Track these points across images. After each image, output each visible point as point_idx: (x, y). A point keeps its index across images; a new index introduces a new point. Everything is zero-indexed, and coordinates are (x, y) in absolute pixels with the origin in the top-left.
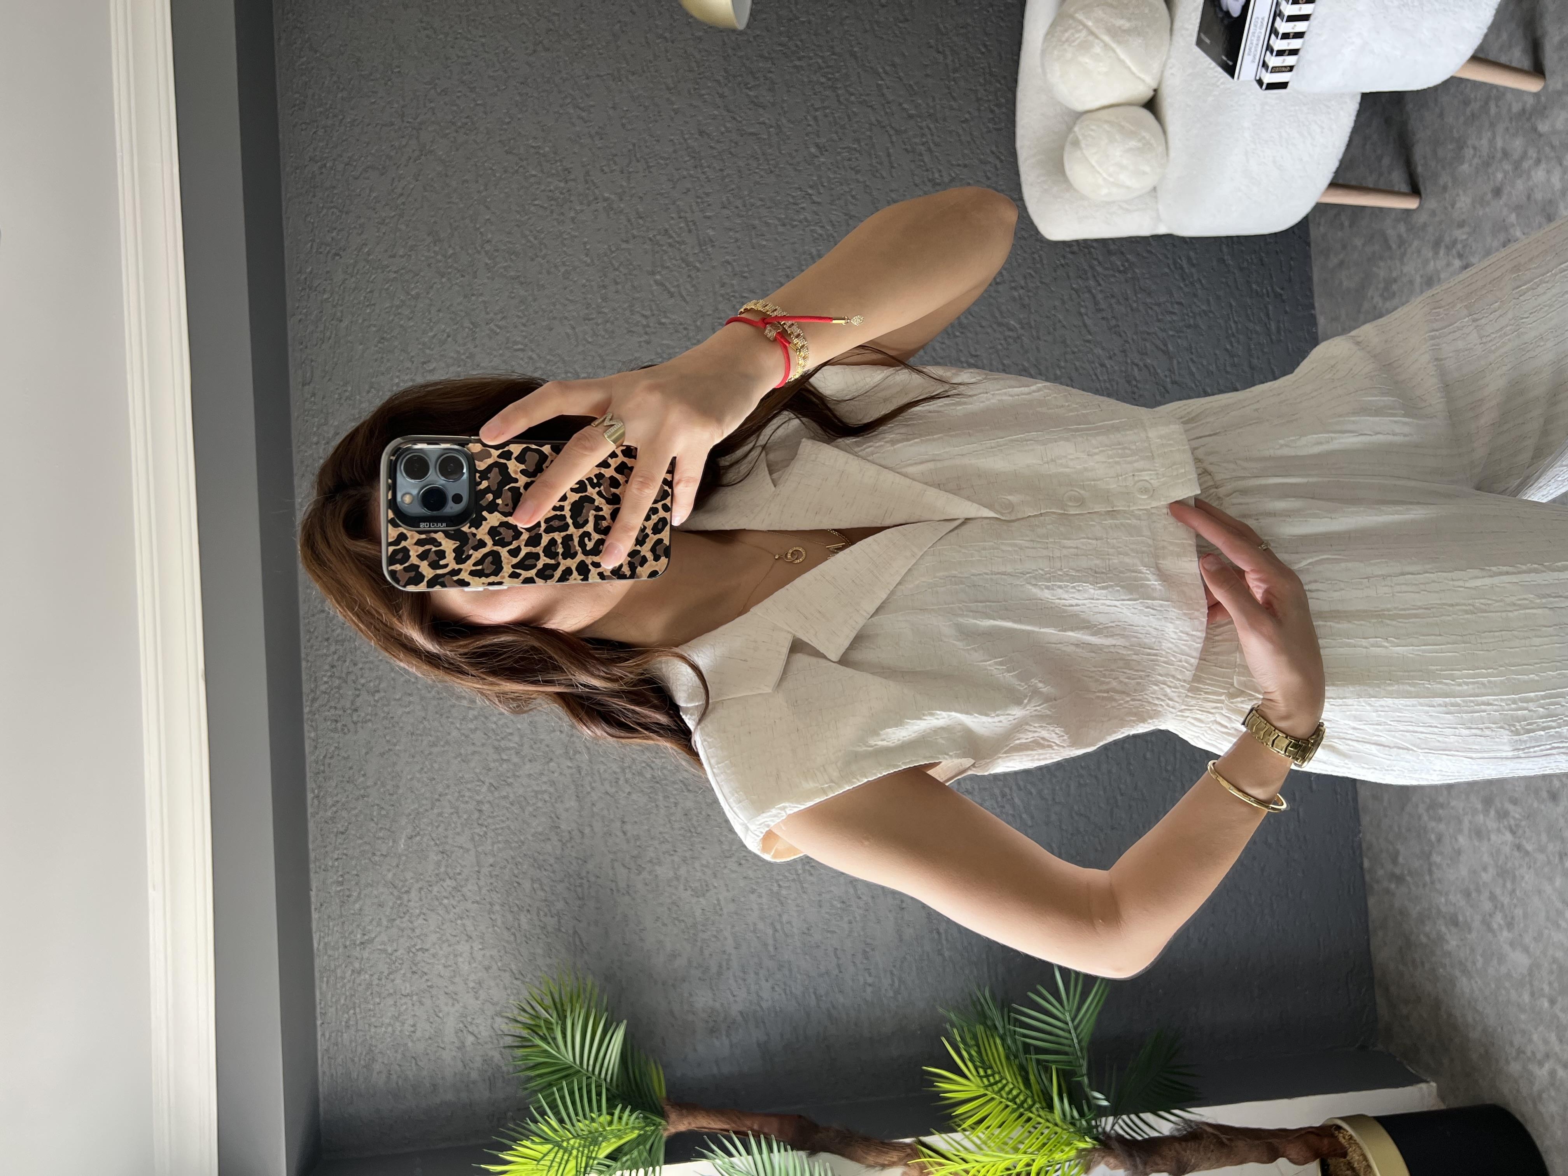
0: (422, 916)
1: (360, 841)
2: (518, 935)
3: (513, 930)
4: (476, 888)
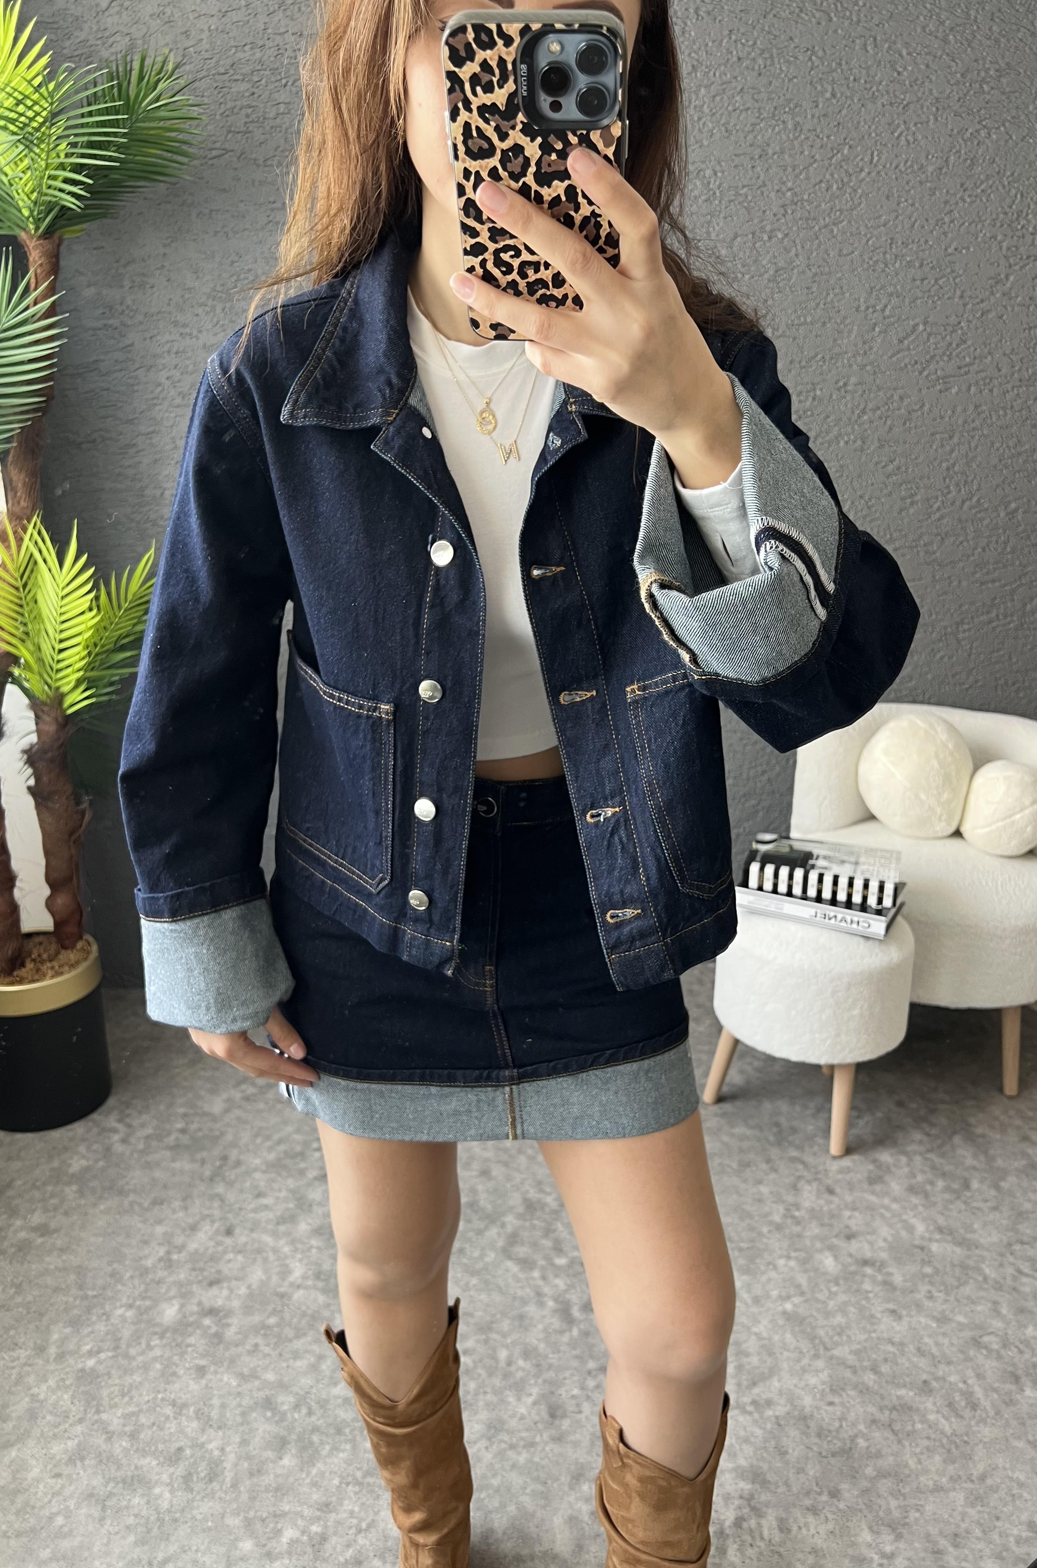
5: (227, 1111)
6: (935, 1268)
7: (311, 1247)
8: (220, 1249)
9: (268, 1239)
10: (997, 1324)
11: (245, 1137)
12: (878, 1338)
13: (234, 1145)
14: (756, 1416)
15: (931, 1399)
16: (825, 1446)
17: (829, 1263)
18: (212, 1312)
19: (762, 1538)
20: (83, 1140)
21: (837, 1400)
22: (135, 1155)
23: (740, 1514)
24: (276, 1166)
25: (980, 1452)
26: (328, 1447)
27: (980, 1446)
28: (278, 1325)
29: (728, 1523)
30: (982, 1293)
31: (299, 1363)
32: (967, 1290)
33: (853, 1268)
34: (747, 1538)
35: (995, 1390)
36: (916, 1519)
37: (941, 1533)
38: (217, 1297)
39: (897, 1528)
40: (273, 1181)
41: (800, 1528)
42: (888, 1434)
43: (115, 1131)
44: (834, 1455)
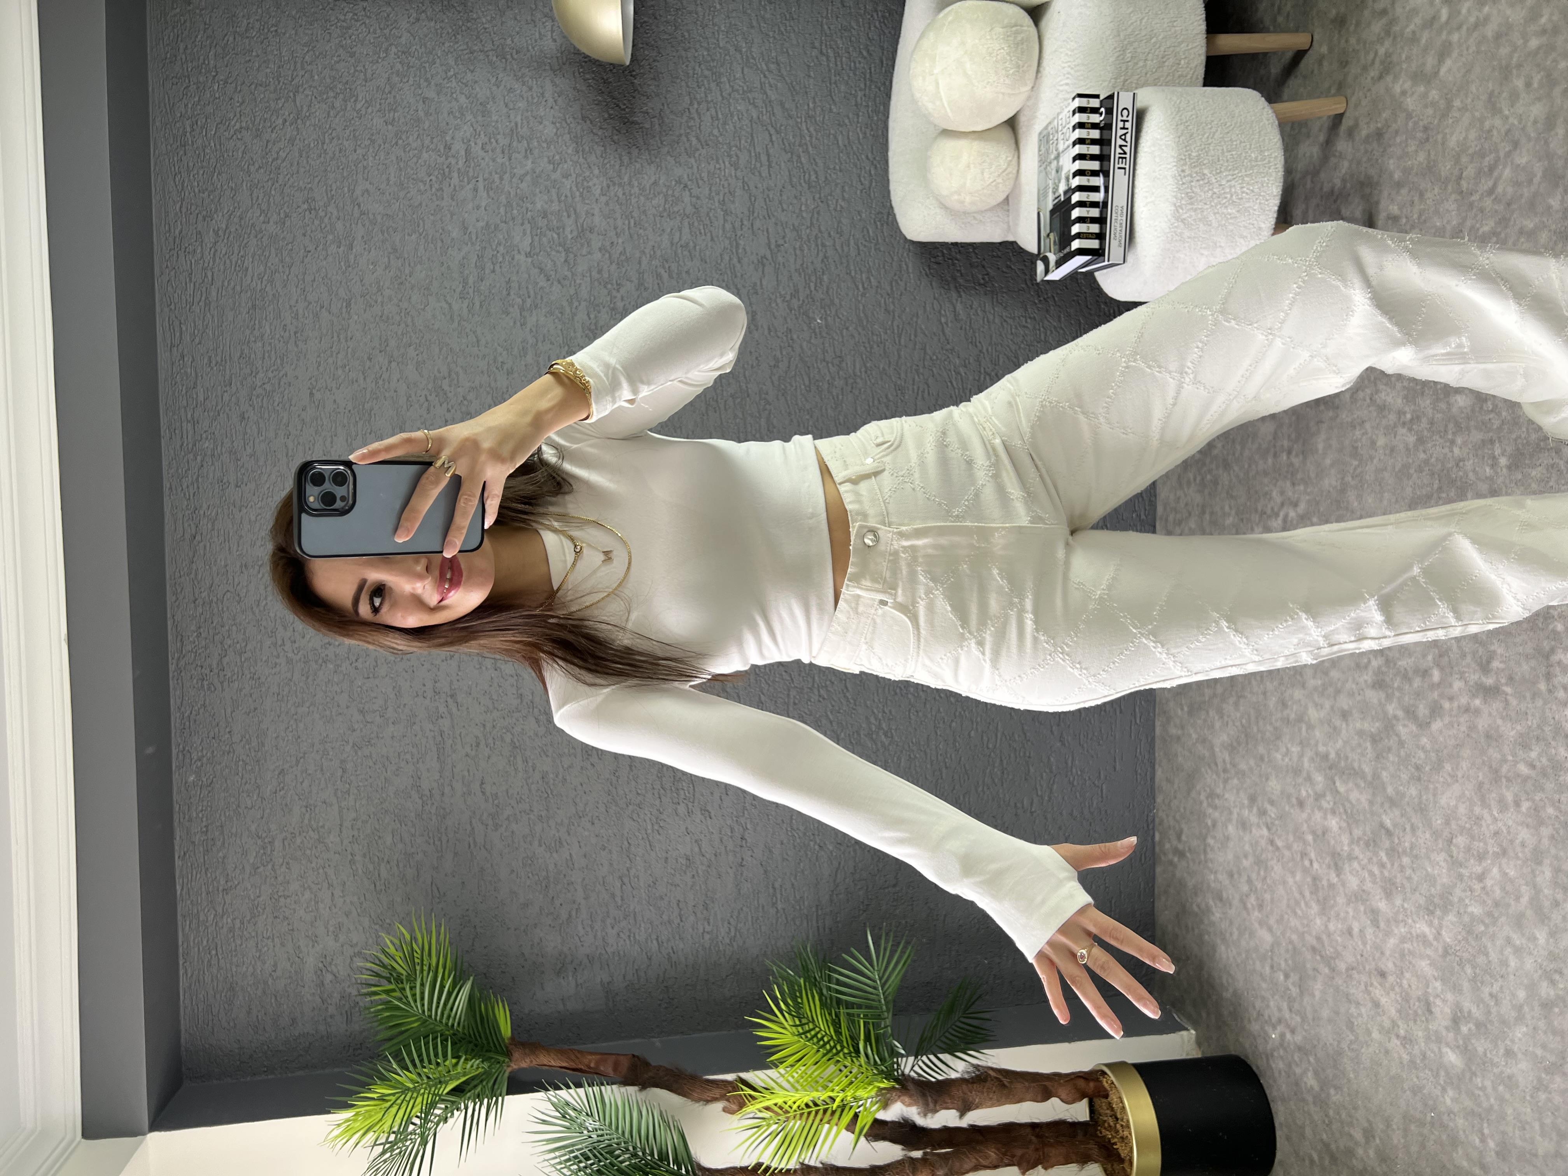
31: (1512, 964)
43: (1283, 1035)
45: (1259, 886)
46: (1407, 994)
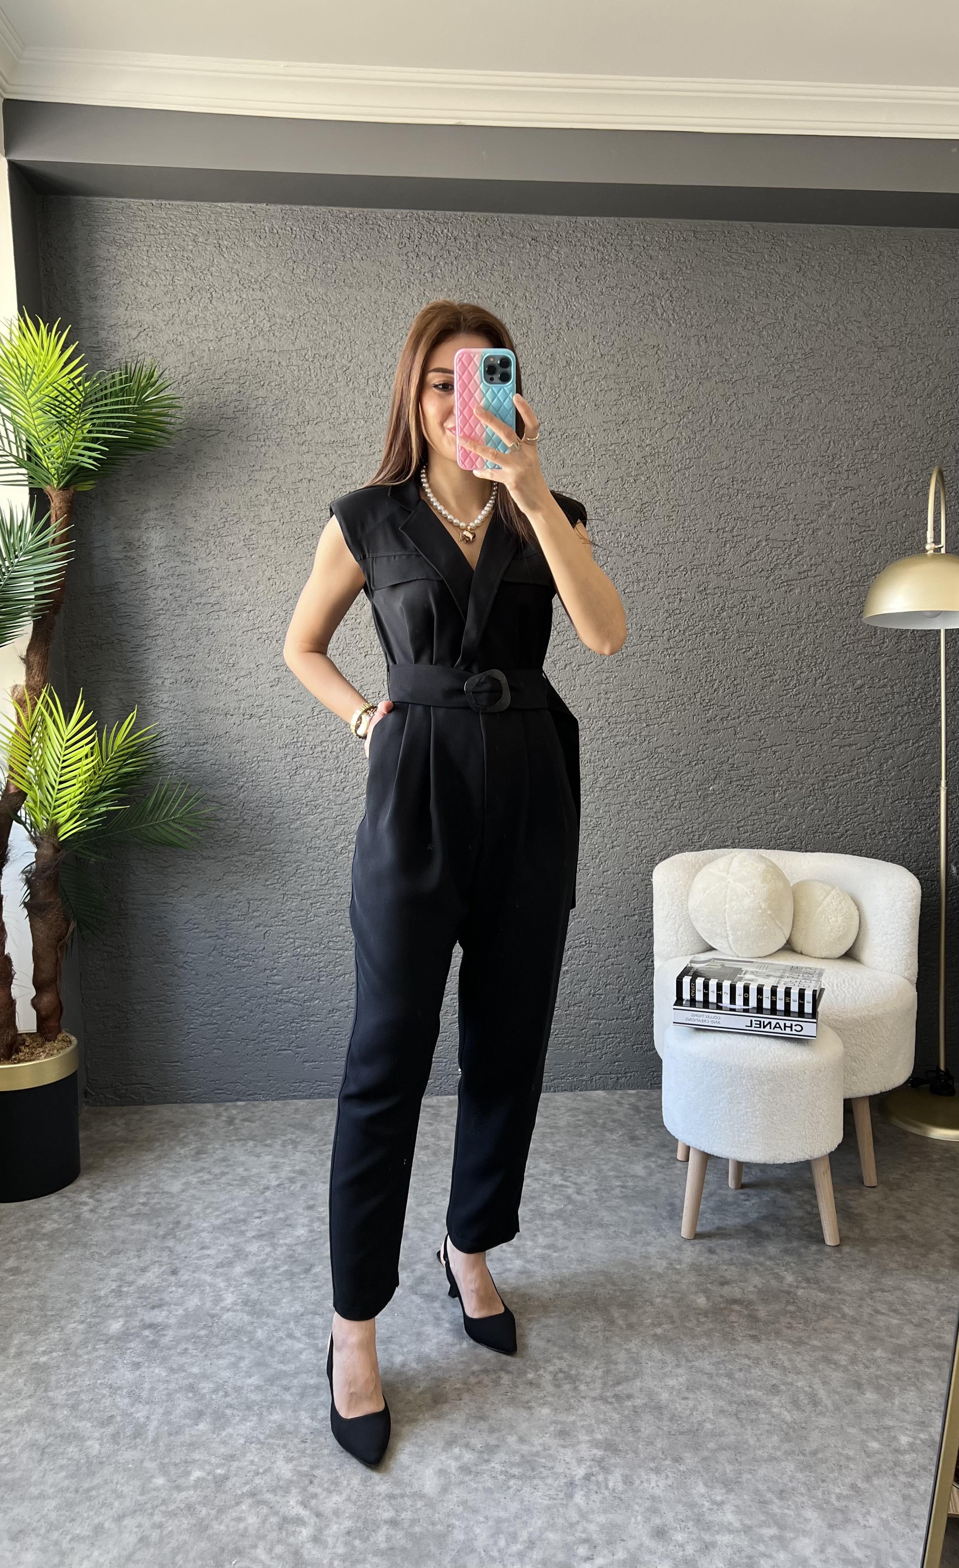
0: (240, 299)
1: (306, 251)
2: (220, 381)
3: (224, 378)
4: (262, 348)
5: (183, 1191)
6: (798, 1307)
7: (244, 1283)
8: (164, 1283)
9: (208, 1278)
10: (849, 1347)
11: (198, 1208)
12: (737, 1355)
13: (187, 1213)
14: (616, 1405)
15: (777, 1398)
16: (675, 1427)
17: (701, 1301)
18: (151, 1326)
19: (607, 1487)
20: (57, 1210)
21: (691, 1396)
22: (100, 1220)
23: (590, 1471)
24: (222, 1228)
25: (815, 1435)
26: (238, 1418)
27: (817, 1431)
28: (207, 1336)
29: (577, 1477)
30: (838, 1326)
31: (221, 1362)
32: (825, 1323)
33: (722, 1305)
34: (595, 1488)
35: (838, 1393)
36: (748, 1479)
37: (769, 1489)
38: (159, 1316)
39: (729, 1485)
40: (217, 1238)
41: (642, 1482)
42: (733, 1420)
43: (86, 1204)
44: (681, 1433)
45: (223, 1180)
46: (163, 1291)
